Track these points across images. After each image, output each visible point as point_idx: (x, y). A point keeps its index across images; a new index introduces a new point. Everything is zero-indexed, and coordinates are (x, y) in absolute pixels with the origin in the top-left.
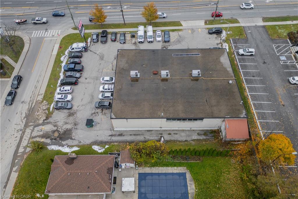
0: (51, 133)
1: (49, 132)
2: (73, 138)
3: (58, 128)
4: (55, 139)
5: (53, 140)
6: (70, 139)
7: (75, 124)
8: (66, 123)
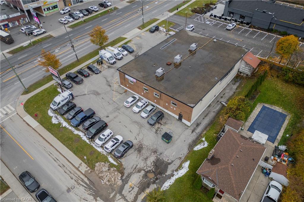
0: (144, 179)
1: (142, 181)
2: (169, 161)
3: (144, 170)
4: (157, 179)
5: (156, 182)
6: (169, 166)
7: (155, 152)
8: (146, 159)
